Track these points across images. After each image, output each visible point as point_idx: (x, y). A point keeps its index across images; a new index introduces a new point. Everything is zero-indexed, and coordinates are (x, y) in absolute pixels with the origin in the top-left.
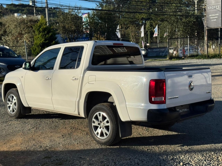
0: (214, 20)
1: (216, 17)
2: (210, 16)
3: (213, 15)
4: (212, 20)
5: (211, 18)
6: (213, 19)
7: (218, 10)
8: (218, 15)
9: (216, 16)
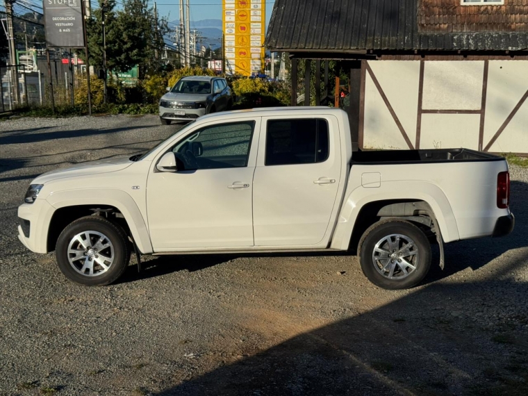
0: (64, 30)
1: (69, 24)
2: (54, 19)
3: (63, 19)
4: (60, 30)
5: (58, 24)
6: (63, 28)
7: (74, 9)
8: (74, 19)
9: (70, 22)
